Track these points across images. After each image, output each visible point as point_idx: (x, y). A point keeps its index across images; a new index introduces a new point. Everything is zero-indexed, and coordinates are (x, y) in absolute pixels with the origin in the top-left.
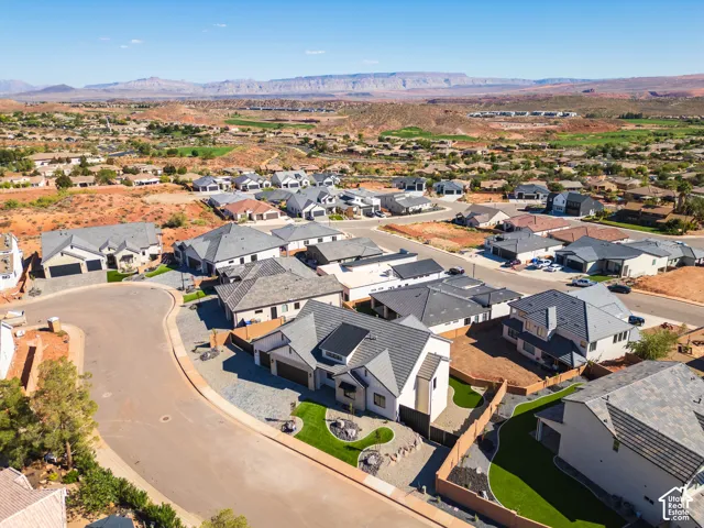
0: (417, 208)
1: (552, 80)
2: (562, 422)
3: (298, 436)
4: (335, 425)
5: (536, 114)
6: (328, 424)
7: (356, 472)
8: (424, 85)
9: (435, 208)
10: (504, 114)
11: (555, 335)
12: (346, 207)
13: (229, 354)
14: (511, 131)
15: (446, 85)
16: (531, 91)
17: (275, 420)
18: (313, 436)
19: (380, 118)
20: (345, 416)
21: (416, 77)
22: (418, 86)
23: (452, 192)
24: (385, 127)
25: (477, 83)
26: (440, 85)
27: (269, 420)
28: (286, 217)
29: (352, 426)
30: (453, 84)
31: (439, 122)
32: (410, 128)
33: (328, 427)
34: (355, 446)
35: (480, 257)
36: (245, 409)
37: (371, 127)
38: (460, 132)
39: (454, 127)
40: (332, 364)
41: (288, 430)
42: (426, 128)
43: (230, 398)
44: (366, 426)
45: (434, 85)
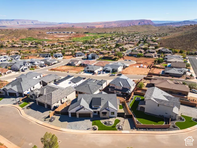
0: (54, 62)
1: (63, 23)
2: (145, 105)
3: (99, 130)
4: (105, 123)
5: (64, 32)
6: (103, 124)
7: (118, 131)
8: (25, 24)
9: (59, 62)
10: (56, 33)
11: (123, 88)
12: (33, 66)
14: (60, 37)
15: (32, 24)
16: (59, 26)
17: (89, 129)
18: (102, 128)
19: (17, 35)
21: (22, 21)
22: (23, 24)
23: (60, 57)
24: (20, 38)
25: (42, 23)
26: (30, 24)
27: (88, 129)
28: (14, 72)
29: (110, 122)
30: (35, 23)
31: (38, 35)
32: (29, 38)
33: (104, 124)
34: (114, 126)
35: (85, 73)
36: (79, 129)
37: (15, 38)
38: (46, 38)
39: (44, 37)
40: (97, 109)
41: (95, 130)
42: (35, 38)
43: (72, 128)
44: (112, 121)
45: (28, 24)
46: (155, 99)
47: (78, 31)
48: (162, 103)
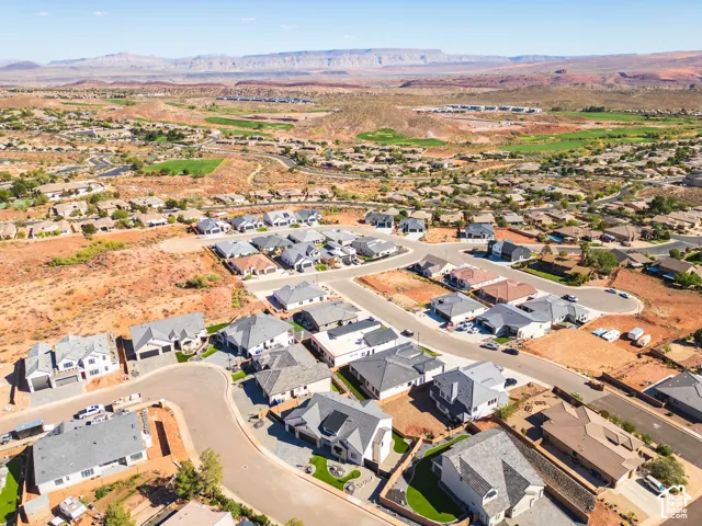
0: (385, 252)
1: (527, 57)
2: (442, 464)
3: (314, 475)
4: (332, 469)
5: (504, 109)
6: (328, 468)
7: (343, 494)
8: (399, 62)
9: (401, 251)
10: (474, 108)
11: (456, 401)
12: (329, 257)
13: (269, 423)
14: (479, 133)
15: (422, 62)
16: (504, 71)
17: (301, 466)
18: (321, 475)
19: (355, 118)
20: (336, 463)
21: (392, 54)
22: (394, 63)
23: (415, 231)
24: (361, 129)
25: (453, 60)
26: (416, 62)
27: (298, 466)
28: (282, 270)
29: (340, 469)
30: (429, 61)
31: (412, 123)
32: (384, 130)
33: (328, 470)
34: (342, 480)
35: (427, 316)
36: (285, 460)
37: (347, 128)
38: (431, 135)
39: (425, 129)
40: (329, 435)
41: (308, 472)
42: (399, 130)
43: (276, 453)
44: (347, 469)
45: (410, 62)
46: (462, 461)
47: (562, 102)
48: (469, 476)
